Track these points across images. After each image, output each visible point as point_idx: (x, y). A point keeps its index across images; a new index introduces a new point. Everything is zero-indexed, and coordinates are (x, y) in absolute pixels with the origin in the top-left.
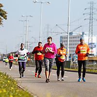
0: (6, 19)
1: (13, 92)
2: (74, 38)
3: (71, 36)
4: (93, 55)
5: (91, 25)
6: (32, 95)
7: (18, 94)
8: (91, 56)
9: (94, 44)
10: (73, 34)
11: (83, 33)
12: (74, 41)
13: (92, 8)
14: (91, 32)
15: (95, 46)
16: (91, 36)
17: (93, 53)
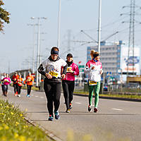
0: (8, 22)
1: (18, 129)
2: (107, 49)
3: (103, 47)
4: (135, 74)
5: (132, 30)
6: (46, 132)
7: (25, 132)
8: (132, 76)
9: (136, 57)
10: (106, 44)
11: (121, 43)
12: (107, 54)
13: (133, 6)
14: (132, 41)
15: (138, 61)
16: (132, 46)
17: (135, 72)
